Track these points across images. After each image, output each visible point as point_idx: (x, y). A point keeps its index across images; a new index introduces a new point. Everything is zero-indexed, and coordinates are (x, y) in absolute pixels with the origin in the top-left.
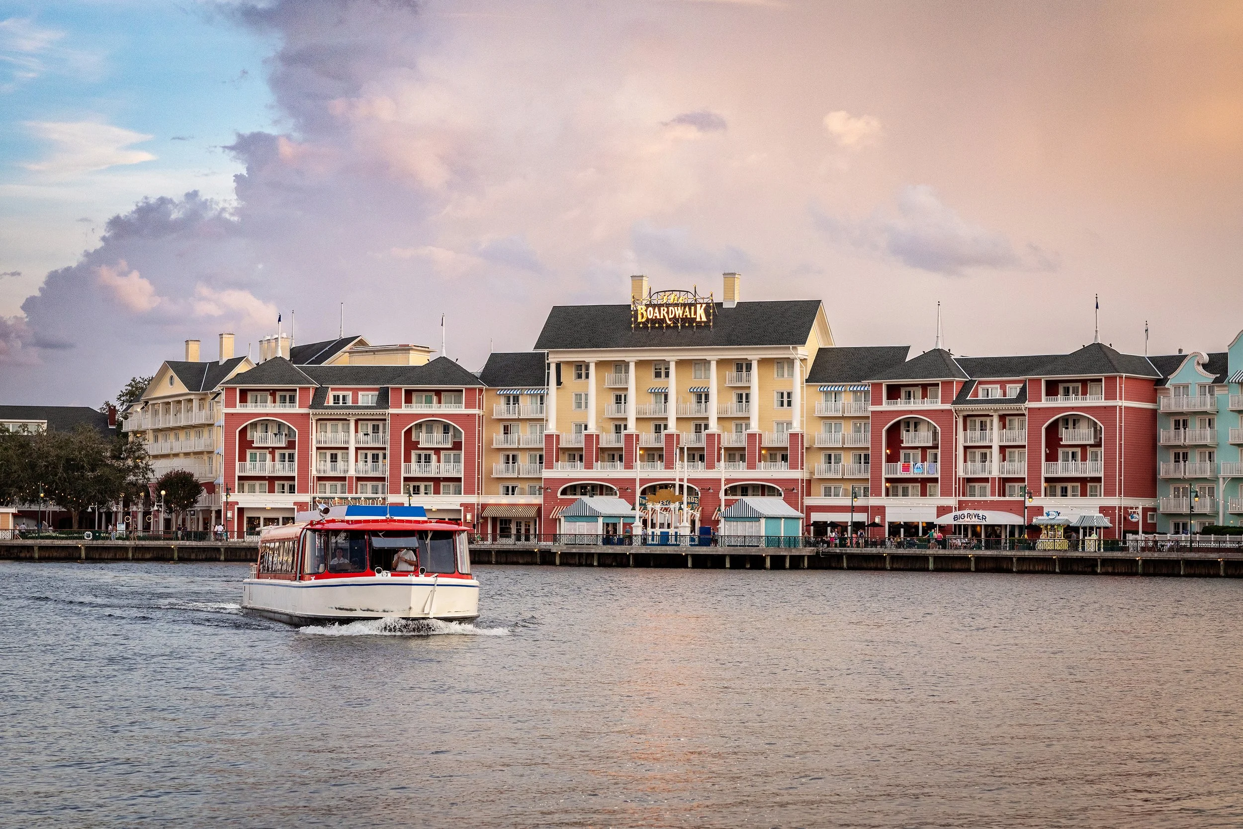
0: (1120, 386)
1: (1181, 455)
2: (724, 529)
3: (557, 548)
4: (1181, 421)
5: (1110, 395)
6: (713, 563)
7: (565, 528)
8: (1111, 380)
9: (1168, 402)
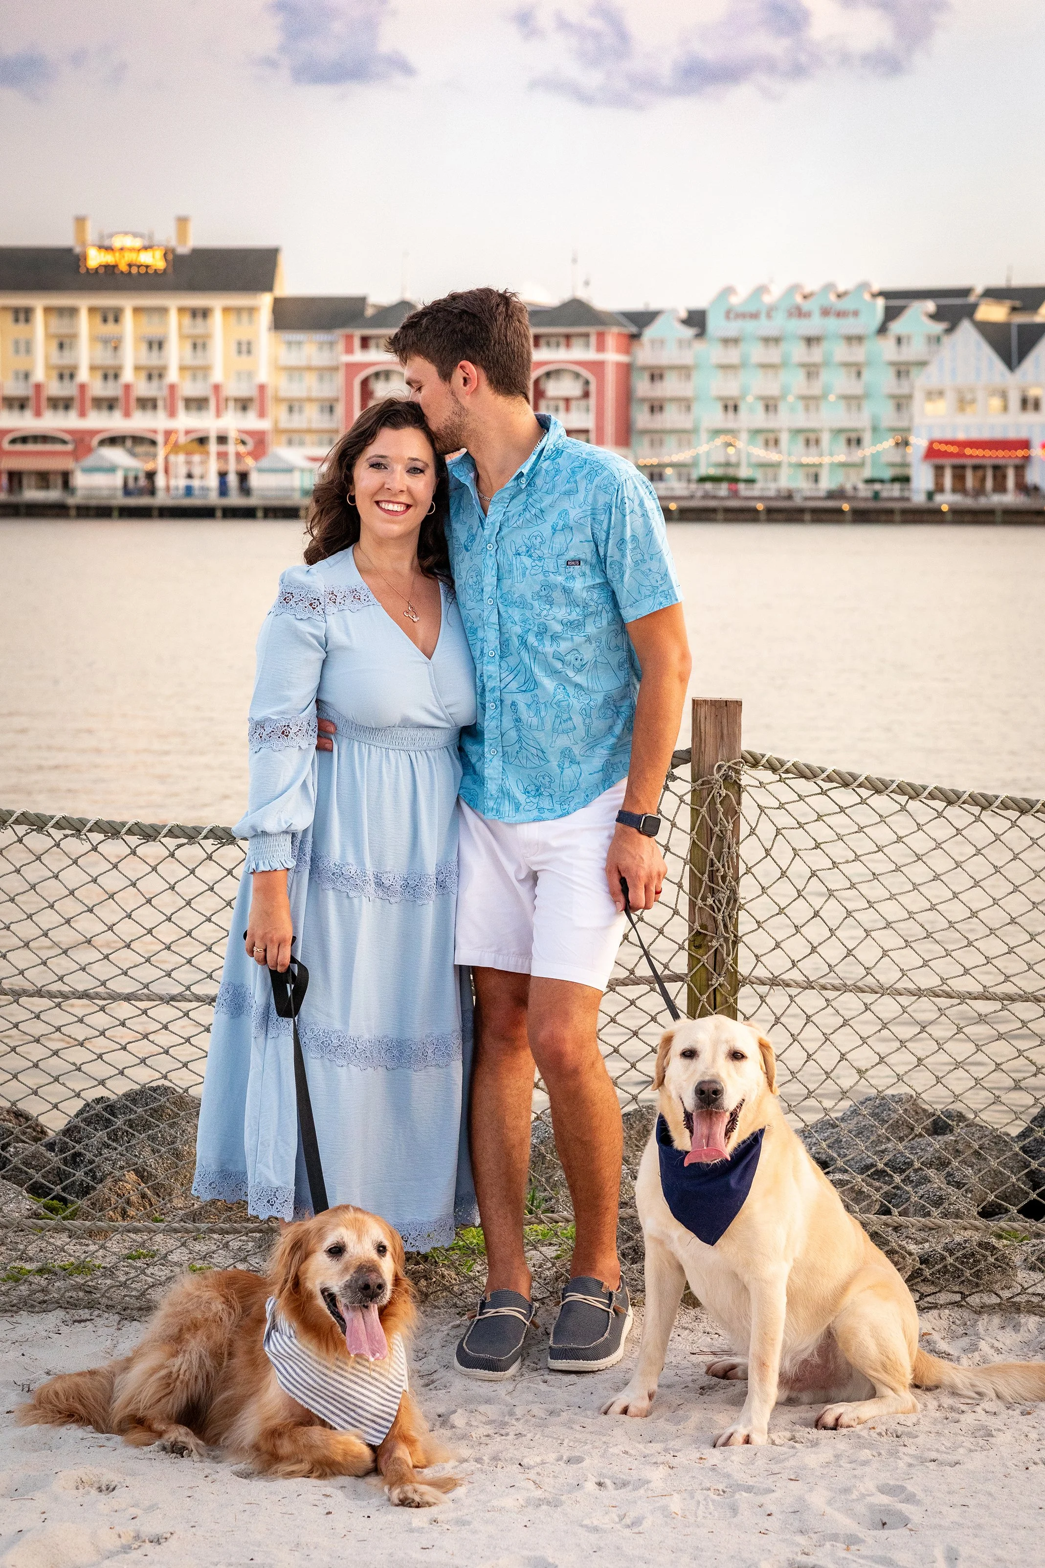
0: (611, 341)
1: (656, 407)
2: (255, 480)
3: (71, 501)
4: (656, 375)
5: (601, 348)
6: (247, 513)
7: (80, 480)
8: (601, 336)
9: (645, 355)
